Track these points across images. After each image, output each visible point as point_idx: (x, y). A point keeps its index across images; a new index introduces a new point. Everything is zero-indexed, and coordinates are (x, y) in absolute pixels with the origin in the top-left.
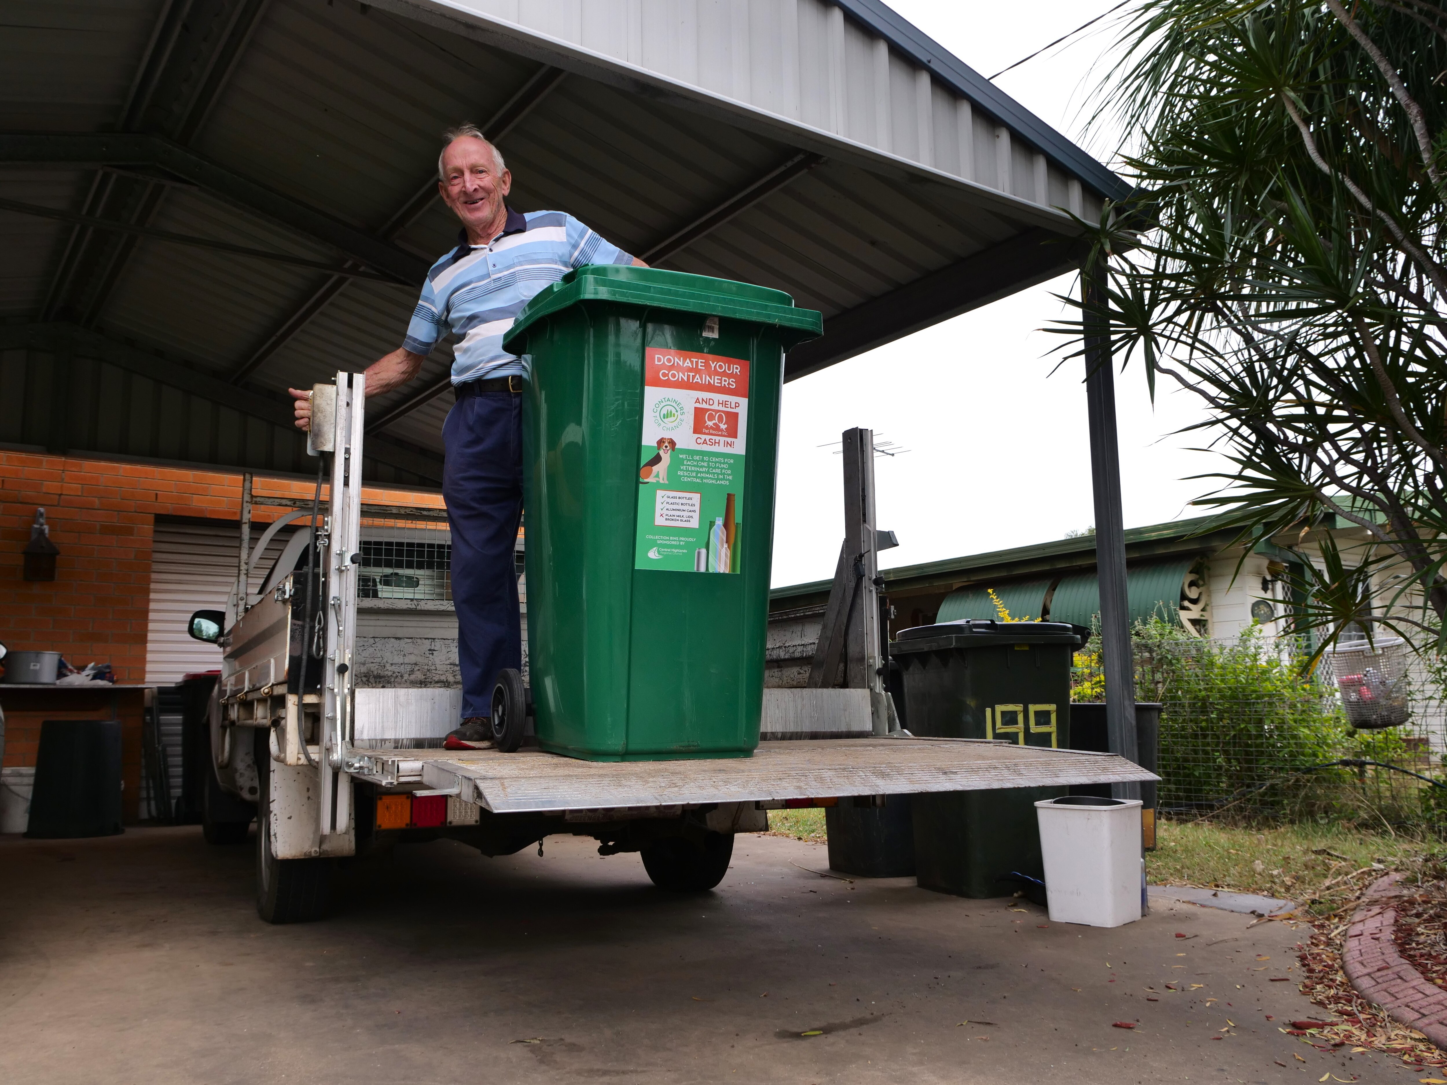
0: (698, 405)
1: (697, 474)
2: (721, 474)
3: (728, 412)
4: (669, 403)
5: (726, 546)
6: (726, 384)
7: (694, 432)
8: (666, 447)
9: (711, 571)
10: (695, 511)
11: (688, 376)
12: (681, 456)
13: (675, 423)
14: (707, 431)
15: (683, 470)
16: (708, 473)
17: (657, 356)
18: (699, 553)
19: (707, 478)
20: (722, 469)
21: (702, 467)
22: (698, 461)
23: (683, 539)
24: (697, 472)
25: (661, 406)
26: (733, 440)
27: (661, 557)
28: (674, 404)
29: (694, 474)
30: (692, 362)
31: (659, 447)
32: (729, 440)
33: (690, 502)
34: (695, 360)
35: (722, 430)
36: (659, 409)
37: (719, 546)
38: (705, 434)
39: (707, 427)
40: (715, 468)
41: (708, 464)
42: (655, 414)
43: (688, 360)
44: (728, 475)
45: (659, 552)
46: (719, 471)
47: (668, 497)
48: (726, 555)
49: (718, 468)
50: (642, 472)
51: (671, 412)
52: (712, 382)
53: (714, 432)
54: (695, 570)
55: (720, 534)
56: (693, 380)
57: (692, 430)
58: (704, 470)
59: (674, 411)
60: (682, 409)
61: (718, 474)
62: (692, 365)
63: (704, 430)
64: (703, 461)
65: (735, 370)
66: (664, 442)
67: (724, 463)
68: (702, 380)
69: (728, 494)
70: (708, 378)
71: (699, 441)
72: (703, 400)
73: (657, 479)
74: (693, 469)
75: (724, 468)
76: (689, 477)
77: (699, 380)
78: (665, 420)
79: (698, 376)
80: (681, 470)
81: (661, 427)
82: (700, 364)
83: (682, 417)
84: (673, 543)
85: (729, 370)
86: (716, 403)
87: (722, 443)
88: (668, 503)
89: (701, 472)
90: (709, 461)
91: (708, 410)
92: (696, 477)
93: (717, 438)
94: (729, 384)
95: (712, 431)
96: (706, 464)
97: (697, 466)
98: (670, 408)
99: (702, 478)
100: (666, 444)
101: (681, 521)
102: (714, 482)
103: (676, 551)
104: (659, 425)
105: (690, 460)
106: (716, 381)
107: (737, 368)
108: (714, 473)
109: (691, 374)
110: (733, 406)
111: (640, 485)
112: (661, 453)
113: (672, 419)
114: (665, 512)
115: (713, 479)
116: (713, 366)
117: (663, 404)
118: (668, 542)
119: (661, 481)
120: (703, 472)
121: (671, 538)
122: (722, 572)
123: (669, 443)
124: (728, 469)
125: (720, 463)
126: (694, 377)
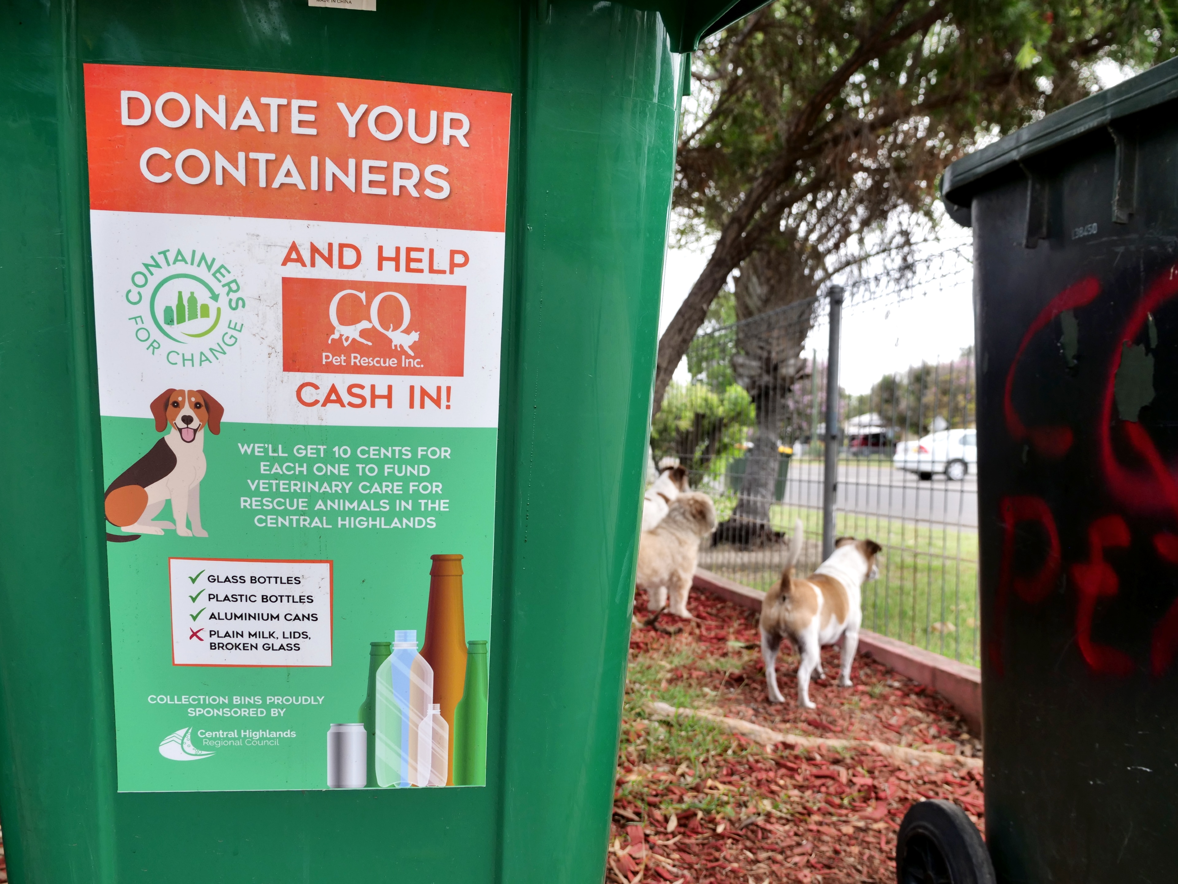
0: (294, 271)
1: (311, 504)
2: (405, 496)
3: (421, 288)
4: (180, 268)
5: (433, 710)
6: (410, 184)
7: (288, 366)
8: (187, 420)
9: (383, 782)
10: (314, 617)
11: (251, 166)
12: (247, 449)
13: (213, 339)
14: (338, 360)
15: (257, 493)
16: (353, 496)
17: (125, 95)
18: (339, 739)
19: (352, 513)
20: (406, 480)
21: (329, 479)
22: (311, 462)
23: (277, 700)
24: (312, 498)
25: (153, 282)
26: (444, 381)
27: (205, 754)
28: (202, 272)
29: (301, 504)
30: (263, 111)
31: (161, 424)
32: (430, 383)
33: (295, 590)
34: (274, 102)
35: (400, 353)
36: (146, 293)
37: (411, 714)
38: (330, 368)
39: (337, 347)
40: (380, 479)
41: (353, 470)
42: (136, 310)
43: (247, 105)
44: (433, 497)
45: (197, 742)
46: (396, 488)
47: (212, 579)
48: (436, 736)
49: (392, 478)
50: (111, 504)
51: (193, 300)
52: (350, 182)
53: (364, 361)
54: (329, 784)
55: (413, 677)
56: (270, 179)
57: (278, 360)
58: (337, 487)
59: (203, 297)
60: (232, 287)
61: (392, 498)
62: (265, 121)
63: (326, 357)
64: (330, 459)
65: (447, 132)
66: (177, 405)
67: (414, 461)
68: (306, 177)
69: (436, 559)
70: (331, 168)
71: (308, 394)
72: (314, 250)
73: (168, 525)
74: (296, 487)
75: (413, 478)
76: (284, 513)
77: (296, 179)
78: (174, 330)
79: (288, 163)
80: (251, 494)
81: (162, 352)
82: (296, 117)
83: (236, 316)
84: (244, 712)
85: (422, 130)
86: (370, 258)
87: (401, 396)
88: (211, 597)
89: (325, 497)
90: (353, 460)
91: (337, 285)
92: (310, 513)
93: (381, 382)
94: (421, 184)
95: (356, 359)
96: (342, 470)
97: (311, 477)
98: (187, 287)
99: (332, 515)
100: (187, 410)
101: (267, 648)
102: (380, 523)
103: (257, 735)
104: (154, 346)
105: (281, 461)
106: (367, 177)
107: (455, 124)
108: (377, 497)
109: (262, 157)
110: (442, 262)
111: (111, 545)
112: (173, 439)
113: (200, 324)
114: (205, 624)
115: (374, 515)
116: (352, 121)
117: (159, 275)
118: (228, 713)
119: (182, 531)
120: (333, 497)
121: (236, 700)
122: (422, 784)
123: (197, 406)
124: (430, 479)
125: (400, 462)
126: (272, 167)
